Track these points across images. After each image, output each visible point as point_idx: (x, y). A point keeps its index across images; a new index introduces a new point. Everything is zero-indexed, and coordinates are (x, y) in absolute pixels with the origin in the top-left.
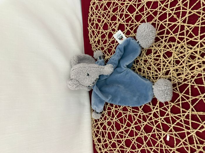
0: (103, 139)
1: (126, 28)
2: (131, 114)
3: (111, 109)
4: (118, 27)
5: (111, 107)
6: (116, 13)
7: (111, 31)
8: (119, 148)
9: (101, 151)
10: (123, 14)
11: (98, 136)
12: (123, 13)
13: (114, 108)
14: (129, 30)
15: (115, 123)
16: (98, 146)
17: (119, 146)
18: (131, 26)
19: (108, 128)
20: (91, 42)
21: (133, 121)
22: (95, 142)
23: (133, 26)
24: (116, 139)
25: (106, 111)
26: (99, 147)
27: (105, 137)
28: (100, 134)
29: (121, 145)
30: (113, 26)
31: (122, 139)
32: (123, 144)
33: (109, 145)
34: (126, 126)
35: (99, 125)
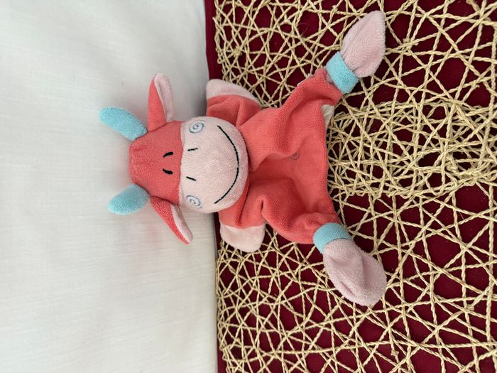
0: (248, 350)
1: (323, 26)
2: (323, 289)
3: (271, 272)
4: (298, 21)
5: (270, 269)
7: (280, 32)
11: (234, 342)
13: (277, 270)
14: (332, 30)
15: (279, 311)
16: (233, 368)
17: (289, 369)
18: (338, 21)
19: (261, 322)
20: (222, 58)
21: (330, 307)
22: (224, 355)
23: (342, 19)
24: (283, 352)
26: (237, 369)
27: (252, 345)
28: (239, 336)
29: (295, 366)
30: (286, 17)
31: (300, 353)
32: (300, 365)
33: (263, 365)
34: (311, 321)
35: (236, 312)
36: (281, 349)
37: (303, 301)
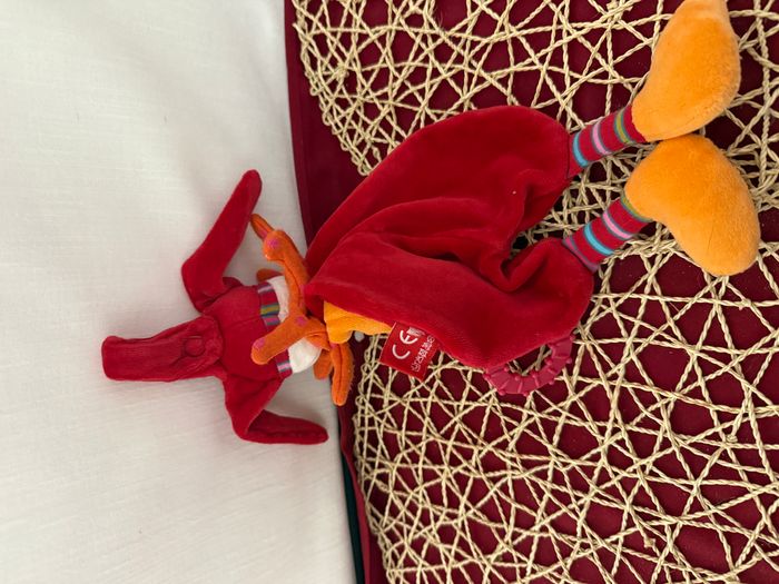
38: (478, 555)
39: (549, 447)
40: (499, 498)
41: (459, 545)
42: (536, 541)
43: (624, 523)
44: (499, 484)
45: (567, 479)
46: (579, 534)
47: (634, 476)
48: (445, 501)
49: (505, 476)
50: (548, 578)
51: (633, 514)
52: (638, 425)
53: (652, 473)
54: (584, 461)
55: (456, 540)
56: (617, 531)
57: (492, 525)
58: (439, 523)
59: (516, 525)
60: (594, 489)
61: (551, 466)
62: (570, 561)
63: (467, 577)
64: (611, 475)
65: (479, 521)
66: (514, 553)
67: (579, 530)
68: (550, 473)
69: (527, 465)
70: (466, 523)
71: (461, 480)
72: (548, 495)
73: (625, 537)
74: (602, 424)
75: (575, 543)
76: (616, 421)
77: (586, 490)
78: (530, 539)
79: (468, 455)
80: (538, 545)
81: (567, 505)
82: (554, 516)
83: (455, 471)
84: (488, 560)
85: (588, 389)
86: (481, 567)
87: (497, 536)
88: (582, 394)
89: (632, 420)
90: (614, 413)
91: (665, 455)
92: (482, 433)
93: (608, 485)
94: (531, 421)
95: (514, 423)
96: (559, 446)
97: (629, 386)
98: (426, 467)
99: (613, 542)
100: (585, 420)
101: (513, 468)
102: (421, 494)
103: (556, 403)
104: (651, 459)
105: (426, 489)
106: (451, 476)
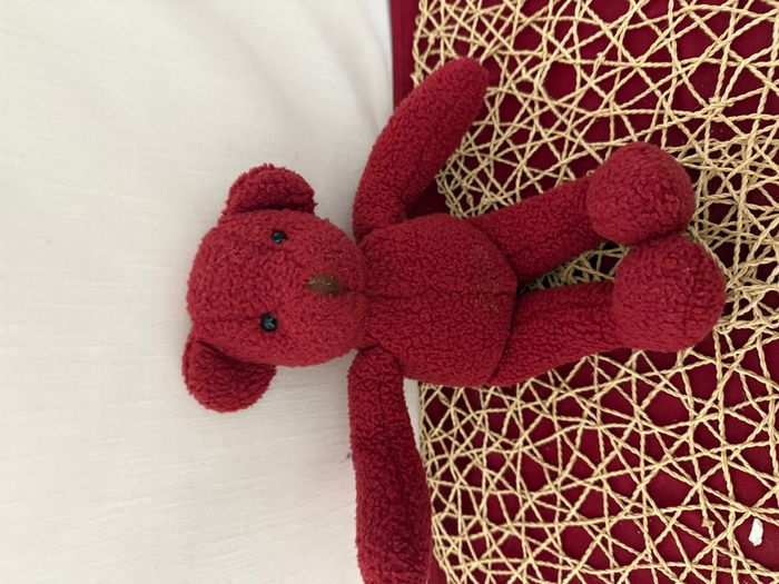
0: (467, 522)
1: (583, 83)
2: (593, 426)
3: (507, 403)
4: (544, 76)
5: (506, 398)
6: (537, 16)
7: (516, 92)
8: (537, 558)
9: (458, 567)
10: (570, 24)
11: (447, 510)
12: (571, 18)
13: (517, 400)
14: (597, 89)
15: (519, 462)
17: (533, 550)
18: (606, 75)
19: (489, 479)
23: (612, 72)
24: (524, 525)
25: (484, 413)
26: (449, 550)
27: (474, 513)
28: (455, 500)
29: (543, 546)
30: (524, 71)
31: (551, 525)
32: (551, 546)
33: (491, 544)
34: (571, 477)
35: (451, 464)
36: (520, 520)
37: (559, 446)
38: (522, 488)
39: (636, 407)
40: (563, 442)
41: (504, 475)
42: (587, 491)
43: (688, 499)
44: (568, 429)
45: (643, 442)
46: (634, 498)
47: (717, 458)
48: (504, 430)
49: (577, 423)
50: (586, 529)
51: (700, 492)
52: (738, 411)
53: (736, 460)
54: (668, 430)
55: (503, 469)
56: (678, 503)
57: (546, 466)
58: (492, 449)
59: (571, 473)
60: (668, 457)
61: (630, 427)
62: (615, 520)
63: (503, 505)
64: (692, 451)
65: (534, 458)
66: (560, 497)
67: (636, 494)
68: (626, 433)
69: (606, 419)
70: (520, 456)
71: (529, 416)
72: (616, 452)
73: (683, 512)
74: (699, 401)
75: (626, 504)
76: (716, 402)
77: (658, 456)
78: (581, 489)
79: (545, 394)
80: (588, 497)
81: (632, 467)
82: (614, 474)
83: (526, 406)
84: (531, 496)
85: (698, 364)
86: (521, 501)
87: (548, 477)
88: (690, 367)
89: (734, 405)
90: (718, 394)
91: (757, 447)
92: (568, 379)
93: (684, 459)
94: (625, 380)
95: (607, 377)
96: (646, 411)
97: (742, 373)
98: (497, 394)
99: (667, 514)
100: (684, 392)
101: (589, 418)
102: (481, 417)
103: (659, 369)
104: (741, 447)
105: (488, 414)
106: (520, 409)
